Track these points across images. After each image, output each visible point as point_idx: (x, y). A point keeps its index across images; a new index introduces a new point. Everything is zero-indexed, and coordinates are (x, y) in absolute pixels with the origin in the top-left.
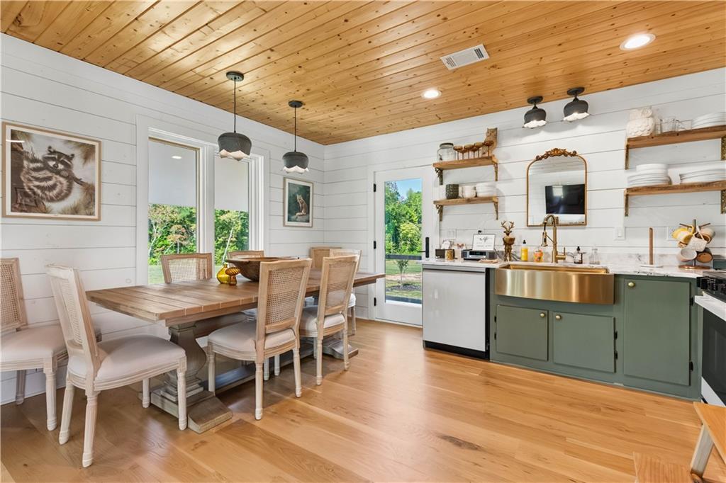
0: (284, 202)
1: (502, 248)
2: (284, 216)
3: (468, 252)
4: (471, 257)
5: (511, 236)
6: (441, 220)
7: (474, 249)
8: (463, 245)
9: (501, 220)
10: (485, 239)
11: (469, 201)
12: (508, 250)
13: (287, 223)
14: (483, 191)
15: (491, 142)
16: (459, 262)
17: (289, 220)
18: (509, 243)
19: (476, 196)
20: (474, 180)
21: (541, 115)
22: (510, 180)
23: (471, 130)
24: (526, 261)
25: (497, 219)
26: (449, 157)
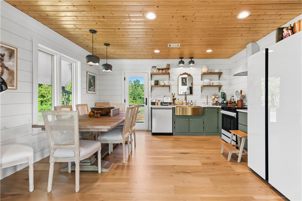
0: (87, 83)
1: (172, 101)
2: (87, 89)
3: (163, 103)
4: (164, 104)
5: (175, 97)
6: (151, 92)
7: (164, 102)
8: (160, 100)
9: (171, 93)
10: (168, 99)
11: (163, 86)
12: (174, 102)
13: (88, 92)
14: (167, 83)
15: (168, 68)
16: (160, 106)
17: (89, 91)
18: (174, 100)
19: (165, 85)
20: (163, 80)
21: (183, 63)
22: (173, 80)
23: (162, 63)
24: (179, 105)
25: (170, 92)
26: (155, 71)
